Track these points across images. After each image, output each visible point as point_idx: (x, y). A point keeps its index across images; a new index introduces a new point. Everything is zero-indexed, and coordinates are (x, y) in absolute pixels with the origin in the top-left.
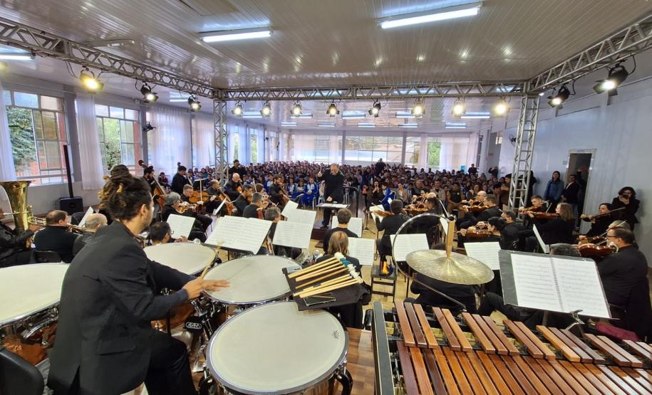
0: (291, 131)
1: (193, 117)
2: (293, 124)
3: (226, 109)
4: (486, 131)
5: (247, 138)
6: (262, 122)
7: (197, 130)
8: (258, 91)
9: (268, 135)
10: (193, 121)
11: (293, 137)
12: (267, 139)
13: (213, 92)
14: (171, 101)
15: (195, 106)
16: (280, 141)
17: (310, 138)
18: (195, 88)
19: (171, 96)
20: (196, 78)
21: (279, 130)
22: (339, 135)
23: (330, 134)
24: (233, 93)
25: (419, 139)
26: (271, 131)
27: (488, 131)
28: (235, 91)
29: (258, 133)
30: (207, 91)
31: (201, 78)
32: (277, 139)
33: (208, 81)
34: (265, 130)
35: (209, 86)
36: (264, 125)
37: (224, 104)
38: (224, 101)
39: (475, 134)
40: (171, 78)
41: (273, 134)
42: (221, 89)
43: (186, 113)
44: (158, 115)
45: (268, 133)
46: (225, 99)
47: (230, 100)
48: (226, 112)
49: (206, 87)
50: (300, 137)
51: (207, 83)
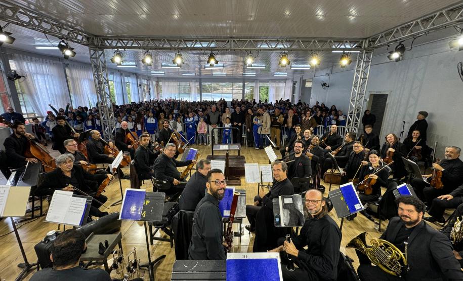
0: (158, 79)
1: (67, 66)
2: (161, 73)
3: (104, 57)
4: (299, 78)
5: (123, 85)
6: (134, 71)
7: (72, 78)
8: (138, 40)
9: (140, 82)
10: (67, 70)
11: (161, 83)
12: (140, 85)
13: (88, 39)
14: (37, 48)
15: (68, 53)
16: (151, 87)
17: (174, 84)
18: (65, 32)
19: (37, 43)
20: (65, 20)
21: (149, 78)
22: (197, 81)
23: (189, 81)
24: (110, 42)
25: (253, 84)
26: (143, 79)
27: (301, 78)
28: (112, 38)
29: (131, 80)
30: (80, 37)
31: (71, 20)
32: (148, 85)
33: (80, 26)
34: (137, 78)
35: (82, 31)
36: (136, 74)
37: (101, 52)
38: (101, 49)
39: (290, 80)
40: (31, 18)
41: (144, 82)
42: (96, 36)
43: (58, 62)
44: (25, 63)
45: (140, 80)
46: (103, 47)
47: (108, 48)
48: (105, 61)
49: (78, 32)
50: (167, 83)
51: (78, 27)
